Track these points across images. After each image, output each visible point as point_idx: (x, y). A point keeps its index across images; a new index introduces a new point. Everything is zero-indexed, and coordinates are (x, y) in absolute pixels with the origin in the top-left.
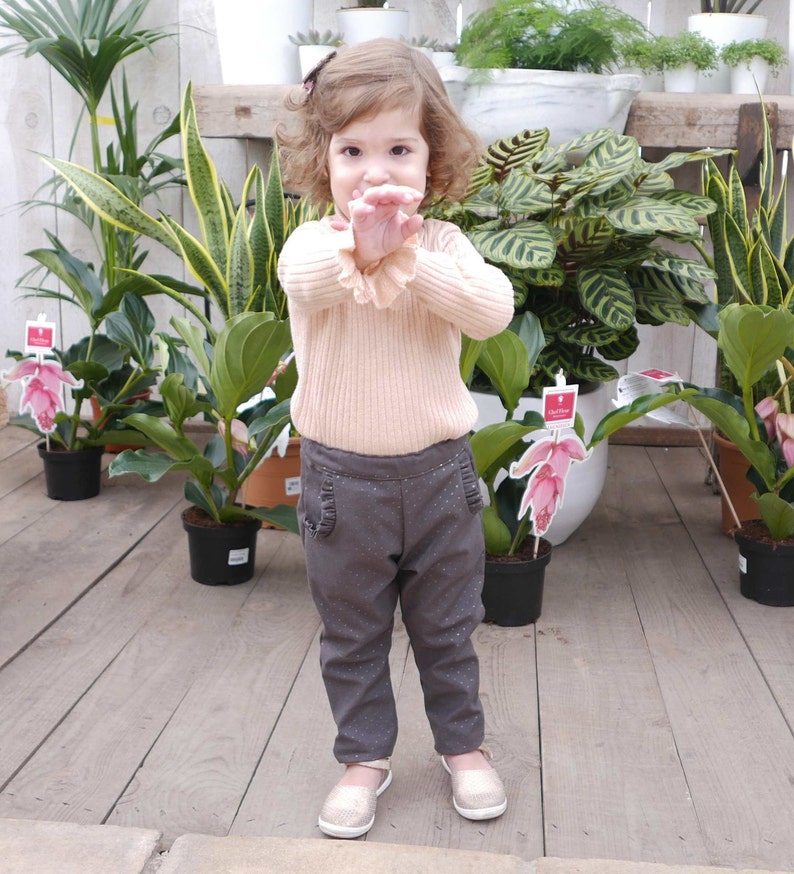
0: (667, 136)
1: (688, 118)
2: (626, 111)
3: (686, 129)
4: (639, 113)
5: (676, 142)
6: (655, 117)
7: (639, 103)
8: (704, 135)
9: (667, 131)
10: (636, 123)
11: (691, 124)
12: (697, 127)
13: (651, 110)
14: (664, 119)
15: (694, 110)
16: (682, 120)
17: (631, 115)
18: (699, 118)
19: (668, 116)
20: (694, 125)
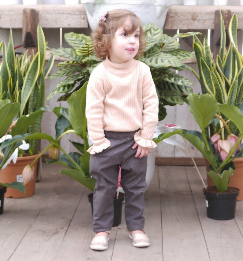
0: (184, 25)
1: (192, 17)
2: (165, 14)
3: (192, 21)
4: (171, 15)
5: (188, 27)
6: (178, 16)
7: (171, 10)
8: (200, 23)
9: (183, 22)
10: (170, 19)
11: (194, 19)
12: (197, 20)
13: (176, 13)
14: (182, 18)
15: (195, 13)
16: (190, 17)
17: (167, 16)
18: (198, 16)
19: (184, 16)
20: (195, 19)
